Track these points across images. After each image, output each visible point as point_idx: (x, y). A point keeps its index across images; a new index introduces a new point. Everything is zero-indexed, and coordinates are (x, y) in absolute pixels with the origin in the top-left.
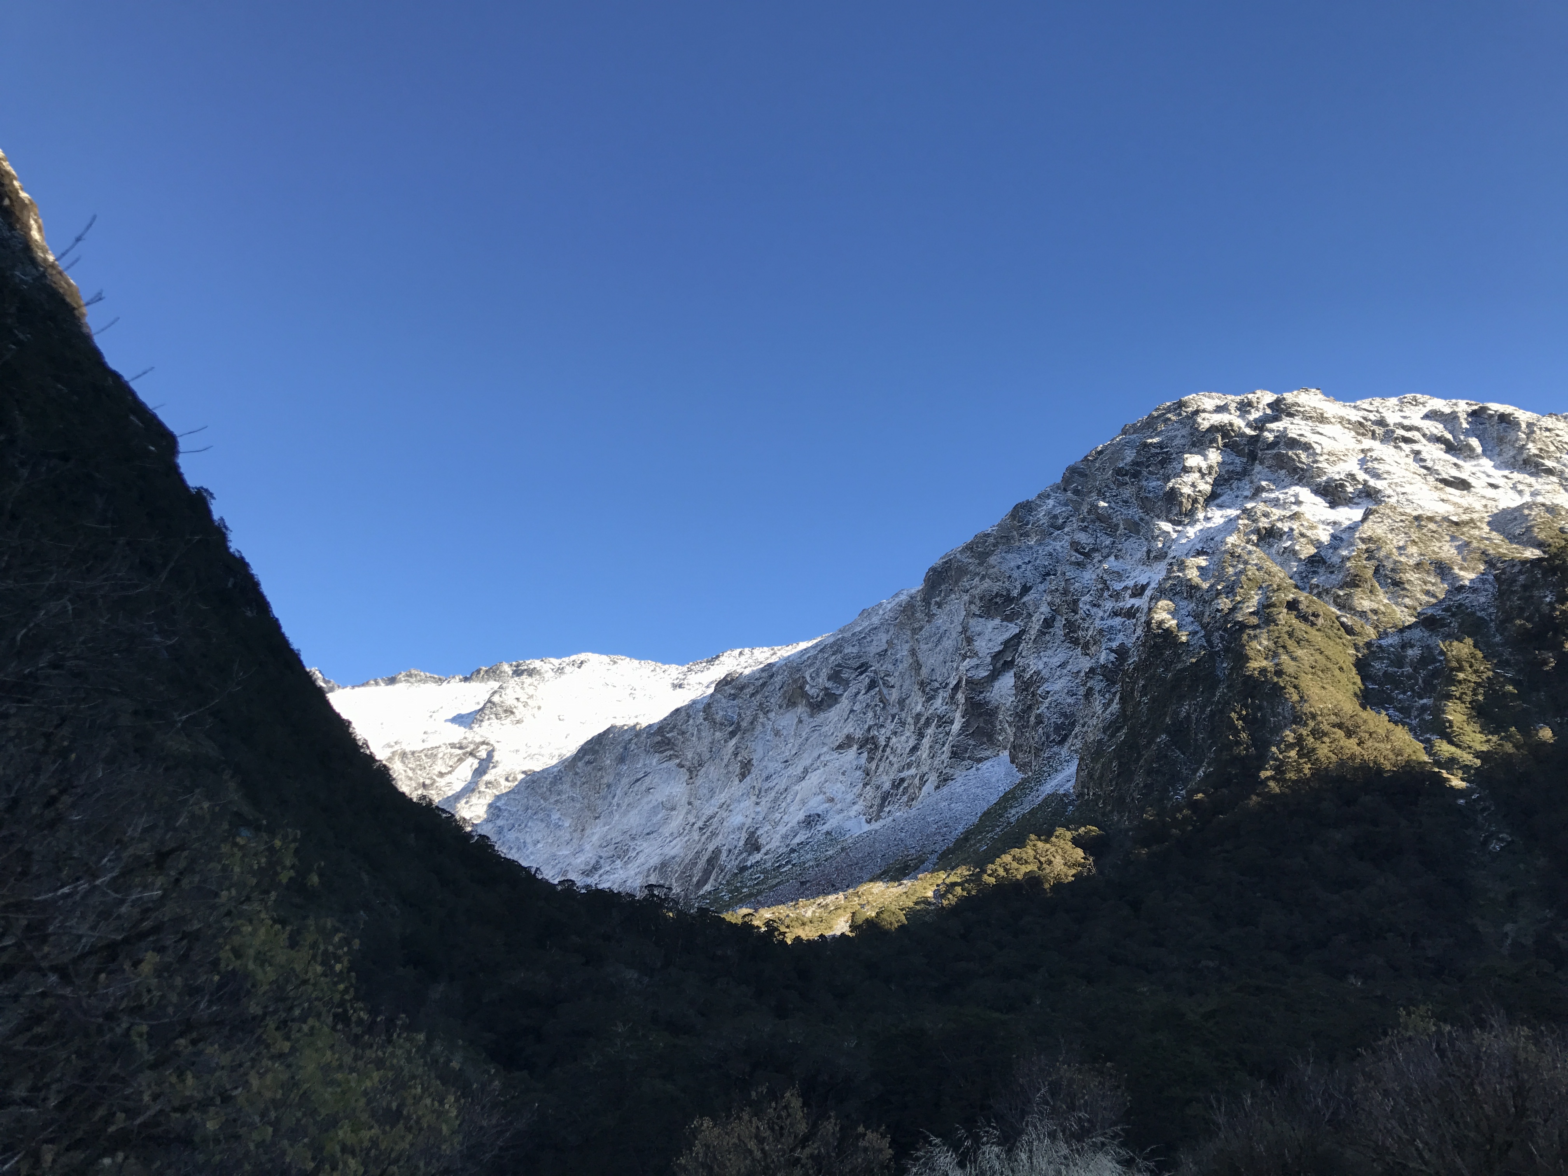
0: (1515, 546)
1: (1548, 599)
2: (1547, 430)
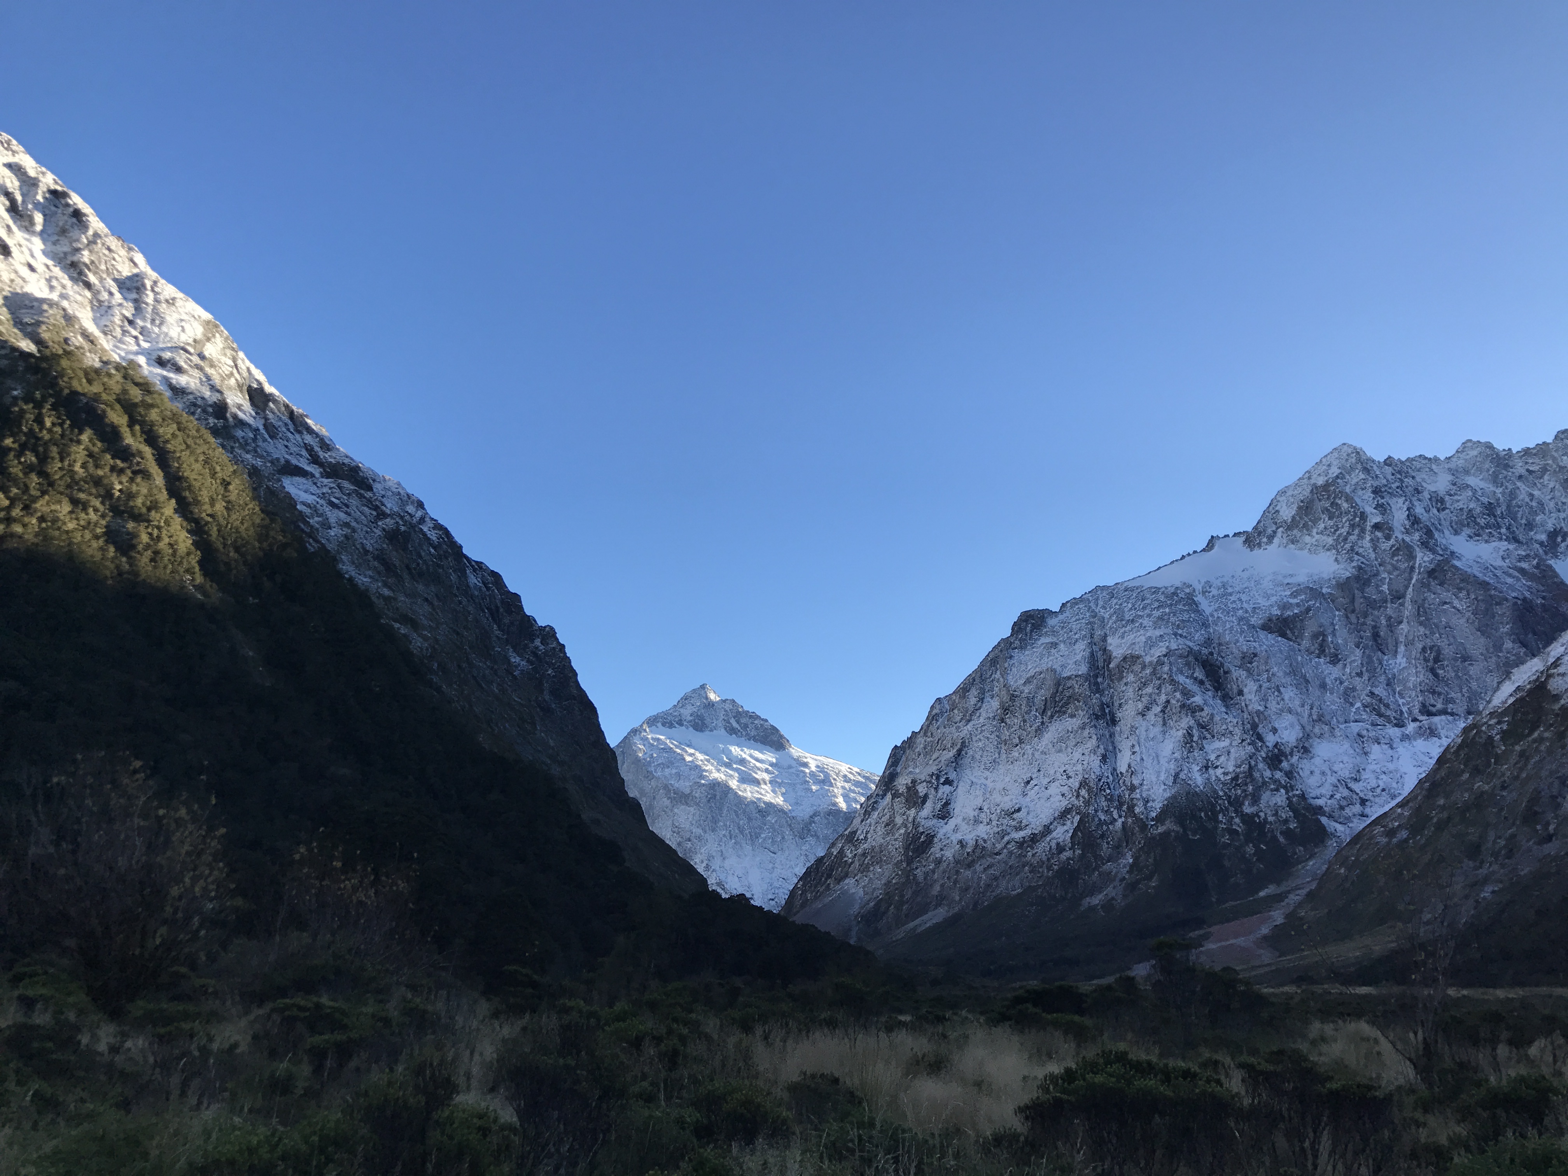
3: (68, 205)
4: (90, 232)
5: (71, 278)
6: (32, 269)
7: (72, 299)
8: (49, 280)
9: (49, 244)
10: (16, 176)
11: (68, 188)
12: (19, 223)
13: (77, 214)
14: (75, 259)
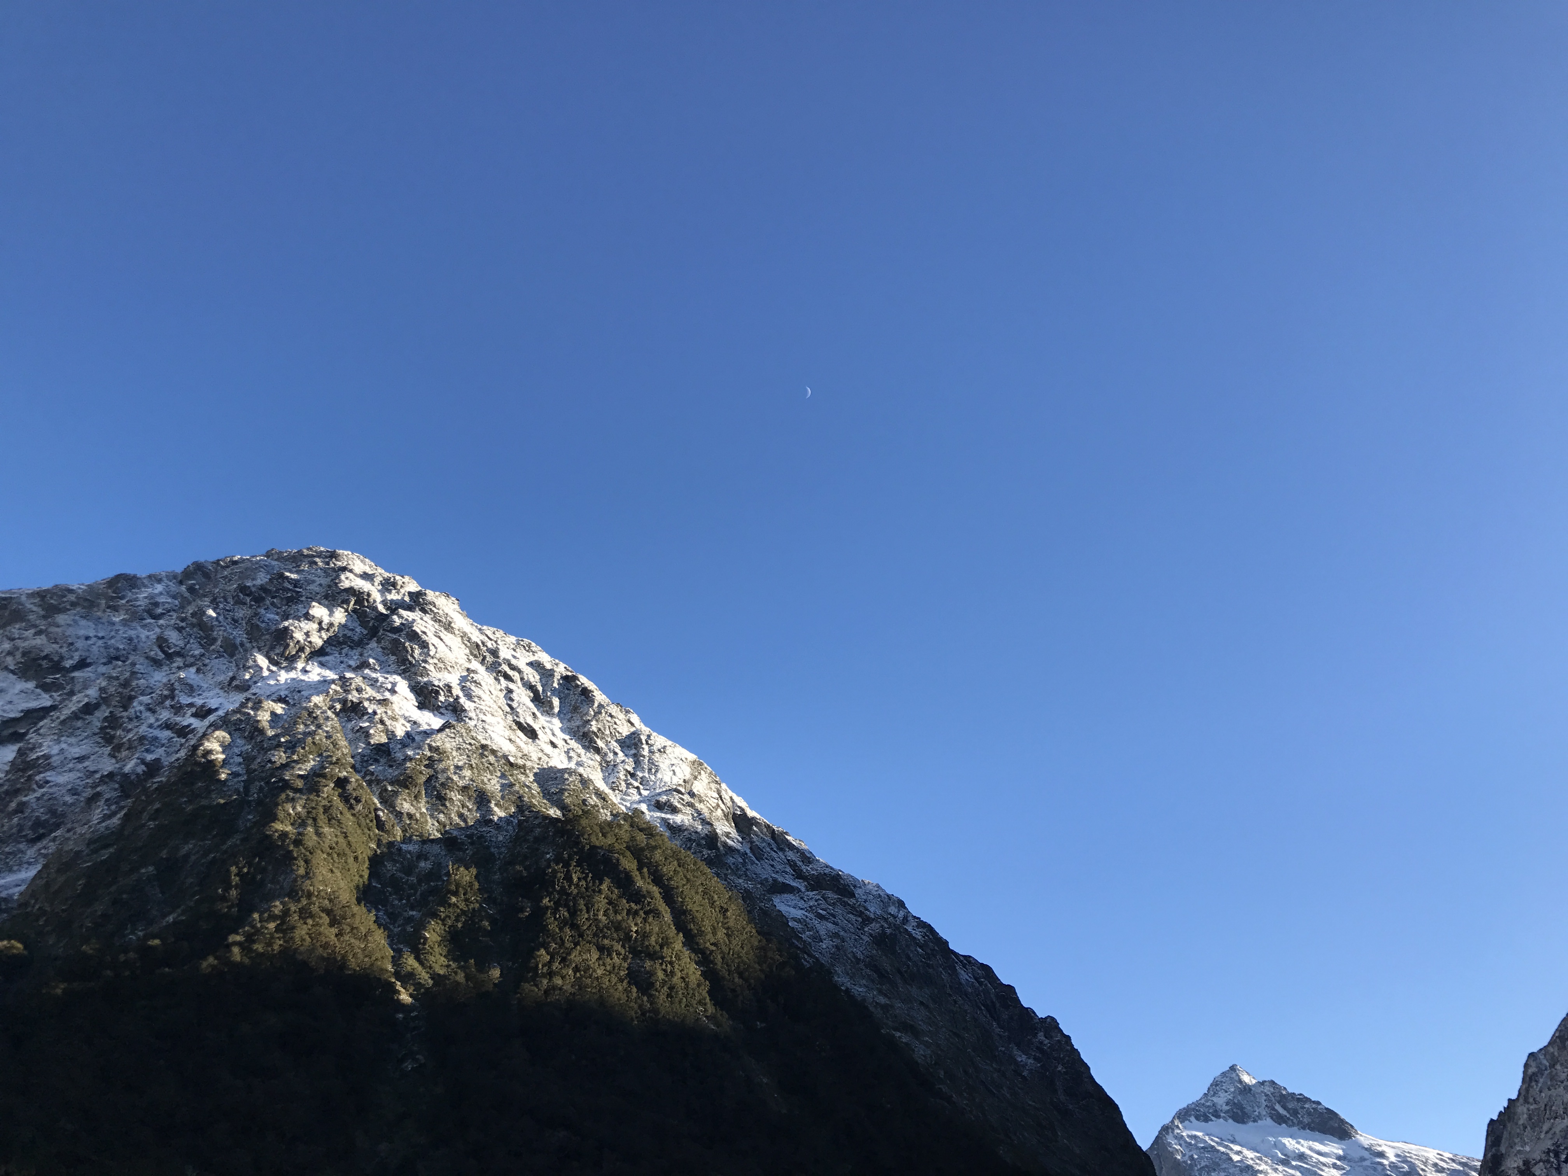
0: (545, 801)
1: (548, 856)
2: (611, 716)
3: (577, 686)
4: (596, 705)
5: (584, 747)
6: (554, 745)
7: (586, 764)
8: (567, 752)
9: (565, 721)
10: (537, 671)
11: (576, 672)
12: (542, 709)
13: (586, 692)
14: (586, 729)
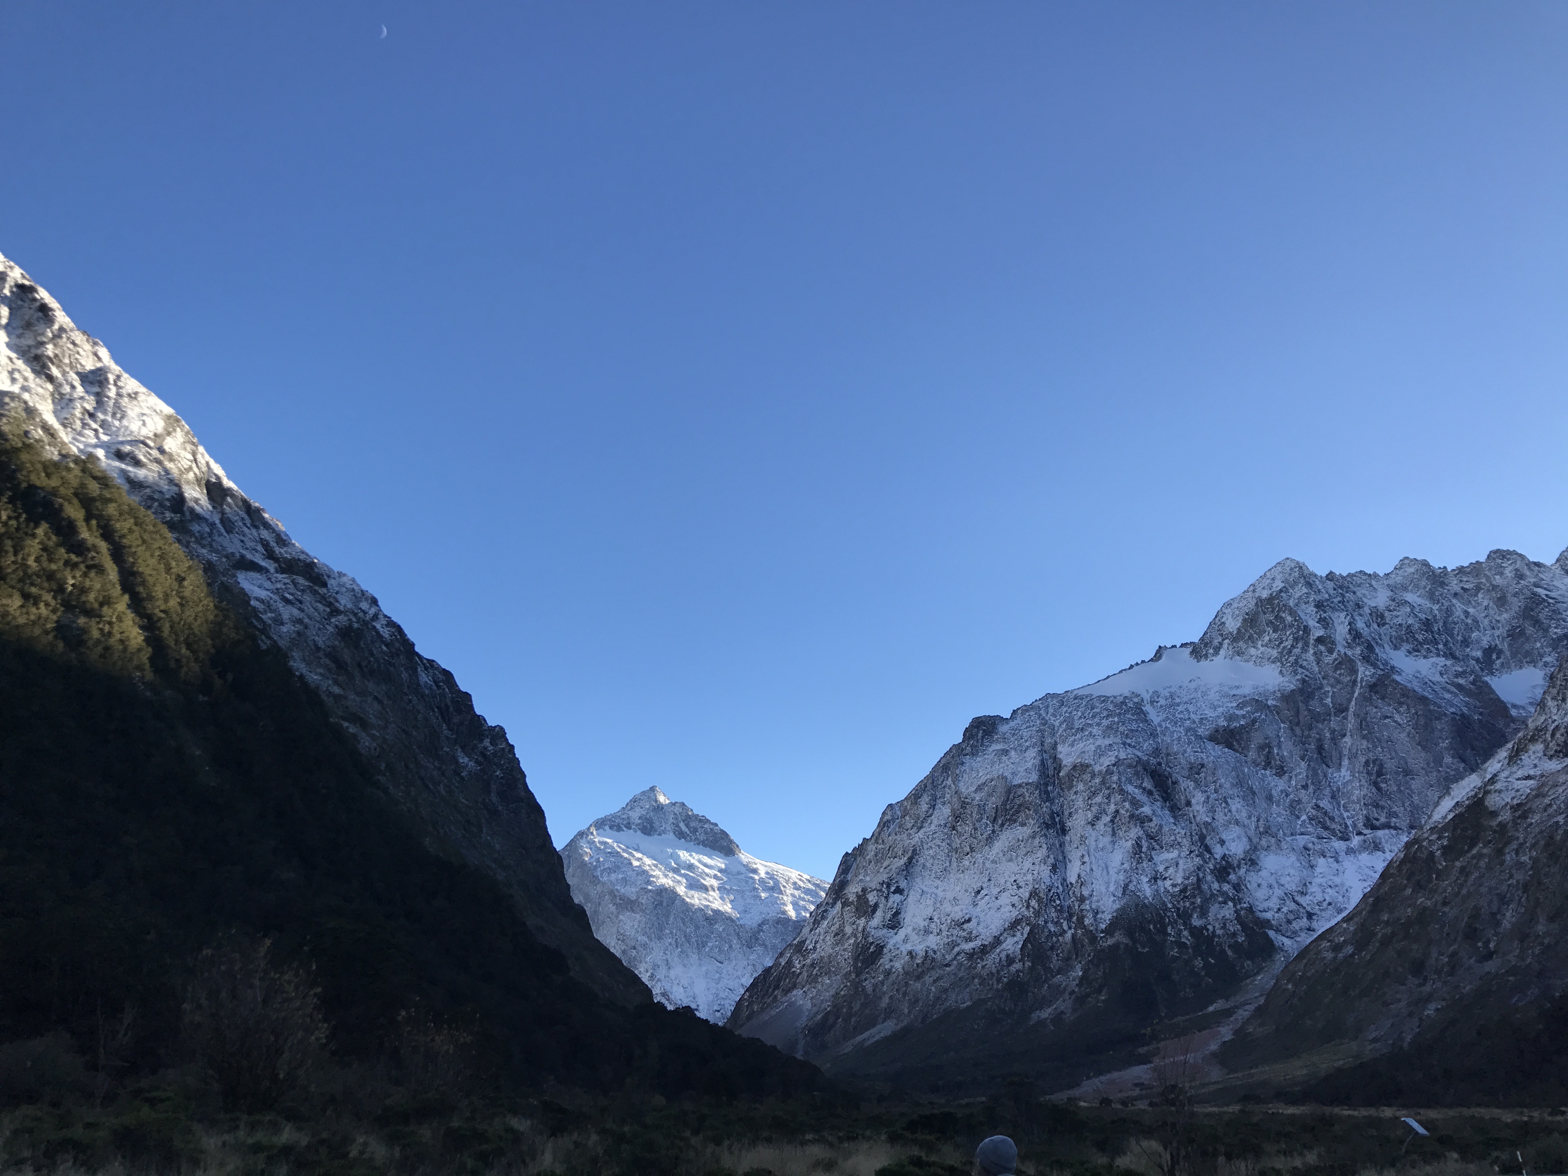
3: (35, 300)
4: (56, 327)
5: (34, 371)
7: (33, 391)
8: (11, 373)
9: (13, 337)
11: (36, 283)
13: (44, 309)
14: (39, 352)
